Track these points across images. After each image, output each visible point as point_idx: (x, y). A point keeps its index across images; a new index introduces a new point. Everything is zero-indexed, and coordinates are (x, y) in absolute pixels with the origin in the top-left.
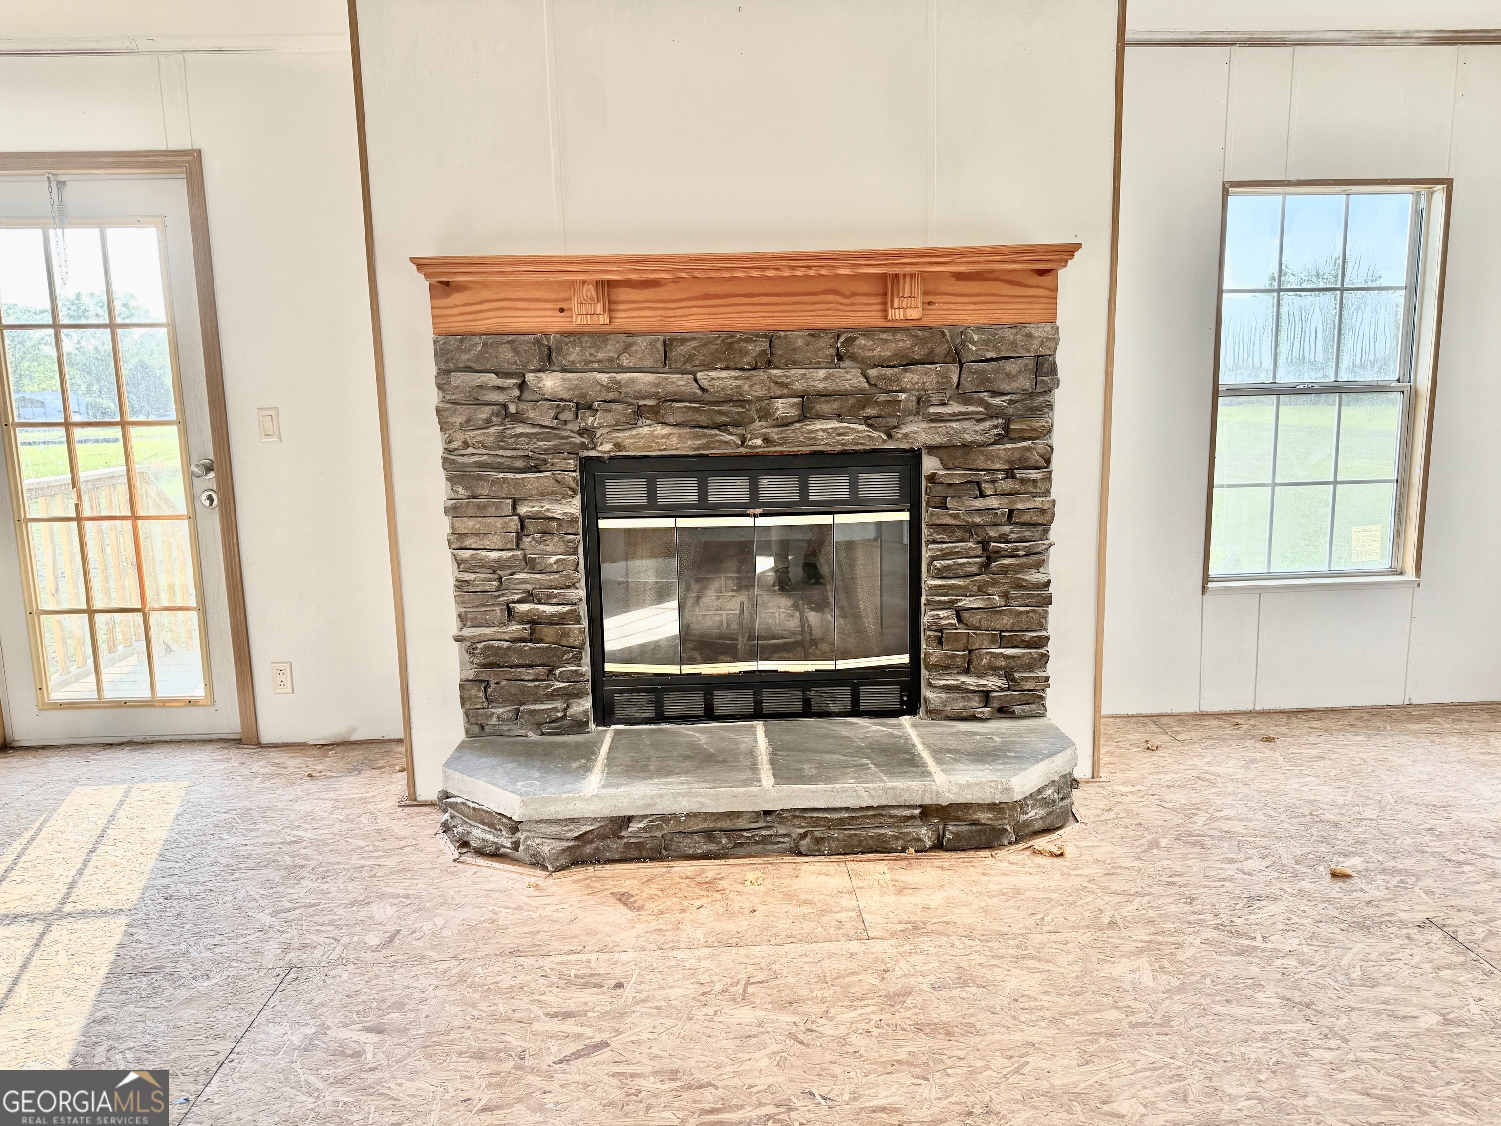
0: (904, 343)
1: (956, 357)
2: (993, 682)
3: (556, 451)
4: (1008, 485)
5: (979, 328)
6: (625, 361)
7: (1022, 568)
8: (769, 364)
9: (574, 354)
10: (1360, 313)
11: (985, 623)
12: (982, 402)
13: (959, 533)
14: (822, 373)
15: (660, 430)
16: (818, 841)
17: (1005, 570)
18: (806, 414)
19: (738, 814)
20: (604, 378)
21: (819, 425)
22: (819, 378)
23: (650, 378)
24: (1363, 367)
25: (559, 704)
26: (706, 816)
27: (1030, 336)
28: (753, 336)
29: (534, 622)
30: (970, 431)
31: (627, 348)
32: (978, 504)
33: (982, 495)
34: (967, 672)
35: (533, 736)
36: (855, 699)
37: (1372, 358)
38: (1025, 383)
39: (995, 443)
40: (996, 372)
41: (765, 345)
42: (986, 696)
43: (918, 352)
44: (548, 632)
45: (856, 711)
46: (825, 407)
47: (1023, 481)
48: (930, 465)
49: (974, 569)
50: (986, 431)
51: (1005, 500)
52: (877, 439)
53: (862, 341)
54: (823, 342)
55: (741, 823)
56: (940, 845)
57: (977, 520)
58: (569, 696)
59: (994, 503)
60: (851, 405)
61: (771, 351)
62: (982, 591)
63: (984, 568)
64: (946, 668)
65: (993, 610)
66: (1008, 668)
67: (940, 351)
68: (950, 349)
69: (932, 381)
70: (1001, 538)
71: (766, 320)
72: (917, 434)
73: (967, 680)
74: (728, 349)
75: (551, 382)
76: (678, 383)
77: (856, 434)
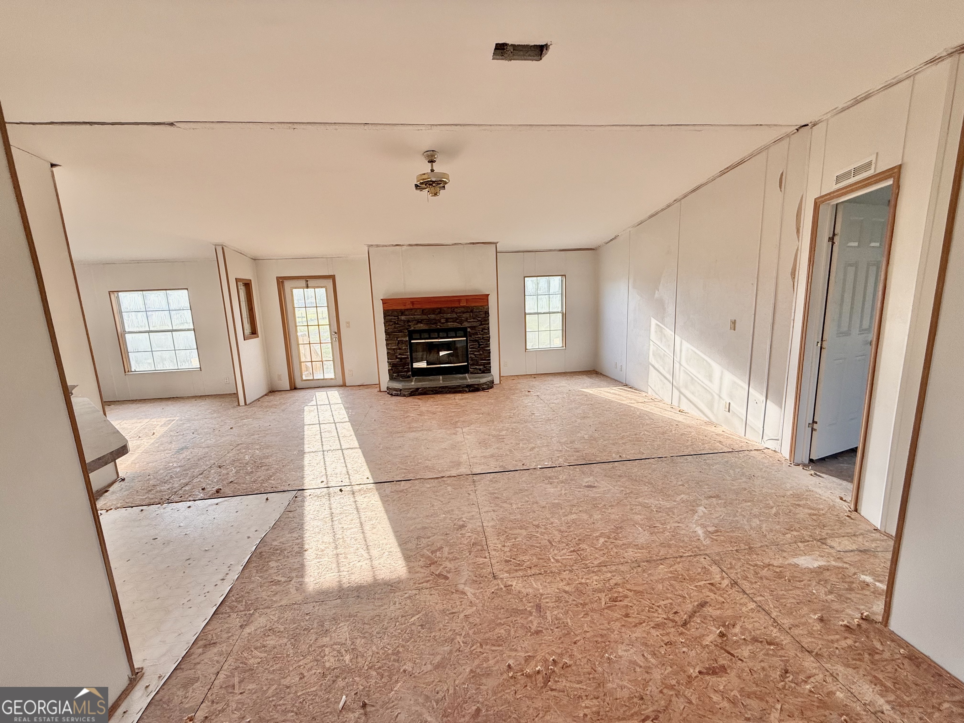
0: (463, 309)
1: (472, 311)
2: (481, 367)
3: (404, 329)
4: (482, 333)
5: (475, 306)
6: (416, 314)
7: (486, 347)
8: (440, 314)
9: (407, 313)
10: (553, 299)
11: (479, 357)
12: (477, 319)
13: (474, 341)
14: (449, 315)
15: (422, 325)
17: (482, 347)
18: (447, 322)
19: (437, 388)
20: (412, 316)
21: (449, 324)
23: (420, 316)
24: (554, 308)
25: (405, 374)
26: (431, 388)
27: (484, 308)
28: (437, 309)
29: (401, 359)
30: (475, 324)
31: (416, 311)
32: (477, 336)
34: (477, 365)
35: (401, 379)
38: (484, 316)
39: (480, 326)
40: (479, 314)
42: (480, 369)
43: (465, 311)
44: (403, 361)
45: (458, 373)
46: (450, 321)
47: (485, 332)
48: (469, 330)
49: (477, 347)
50: (478, 324)
51: (482, 335)
52: (459, 326)
53: (455, 309)
54: (449, 309)
57: (477, 339)
58: (407, 372)
59: (480, 336)
60: (455, 320)
61: (440, 311)
62: (479, 351)
63: (479, 347)
64: (473, 365)
65: (481, 354)
66: (484, 365)
67: (469, 310)
68: (471, 310)
69: (468, 316)
70: (482, 342)
71: (439, 306)
72: (466, 324)
73: (477, 367)
74: (433, 311)
75: (403, 318)
76: (425, 317)
77: (456, 325)
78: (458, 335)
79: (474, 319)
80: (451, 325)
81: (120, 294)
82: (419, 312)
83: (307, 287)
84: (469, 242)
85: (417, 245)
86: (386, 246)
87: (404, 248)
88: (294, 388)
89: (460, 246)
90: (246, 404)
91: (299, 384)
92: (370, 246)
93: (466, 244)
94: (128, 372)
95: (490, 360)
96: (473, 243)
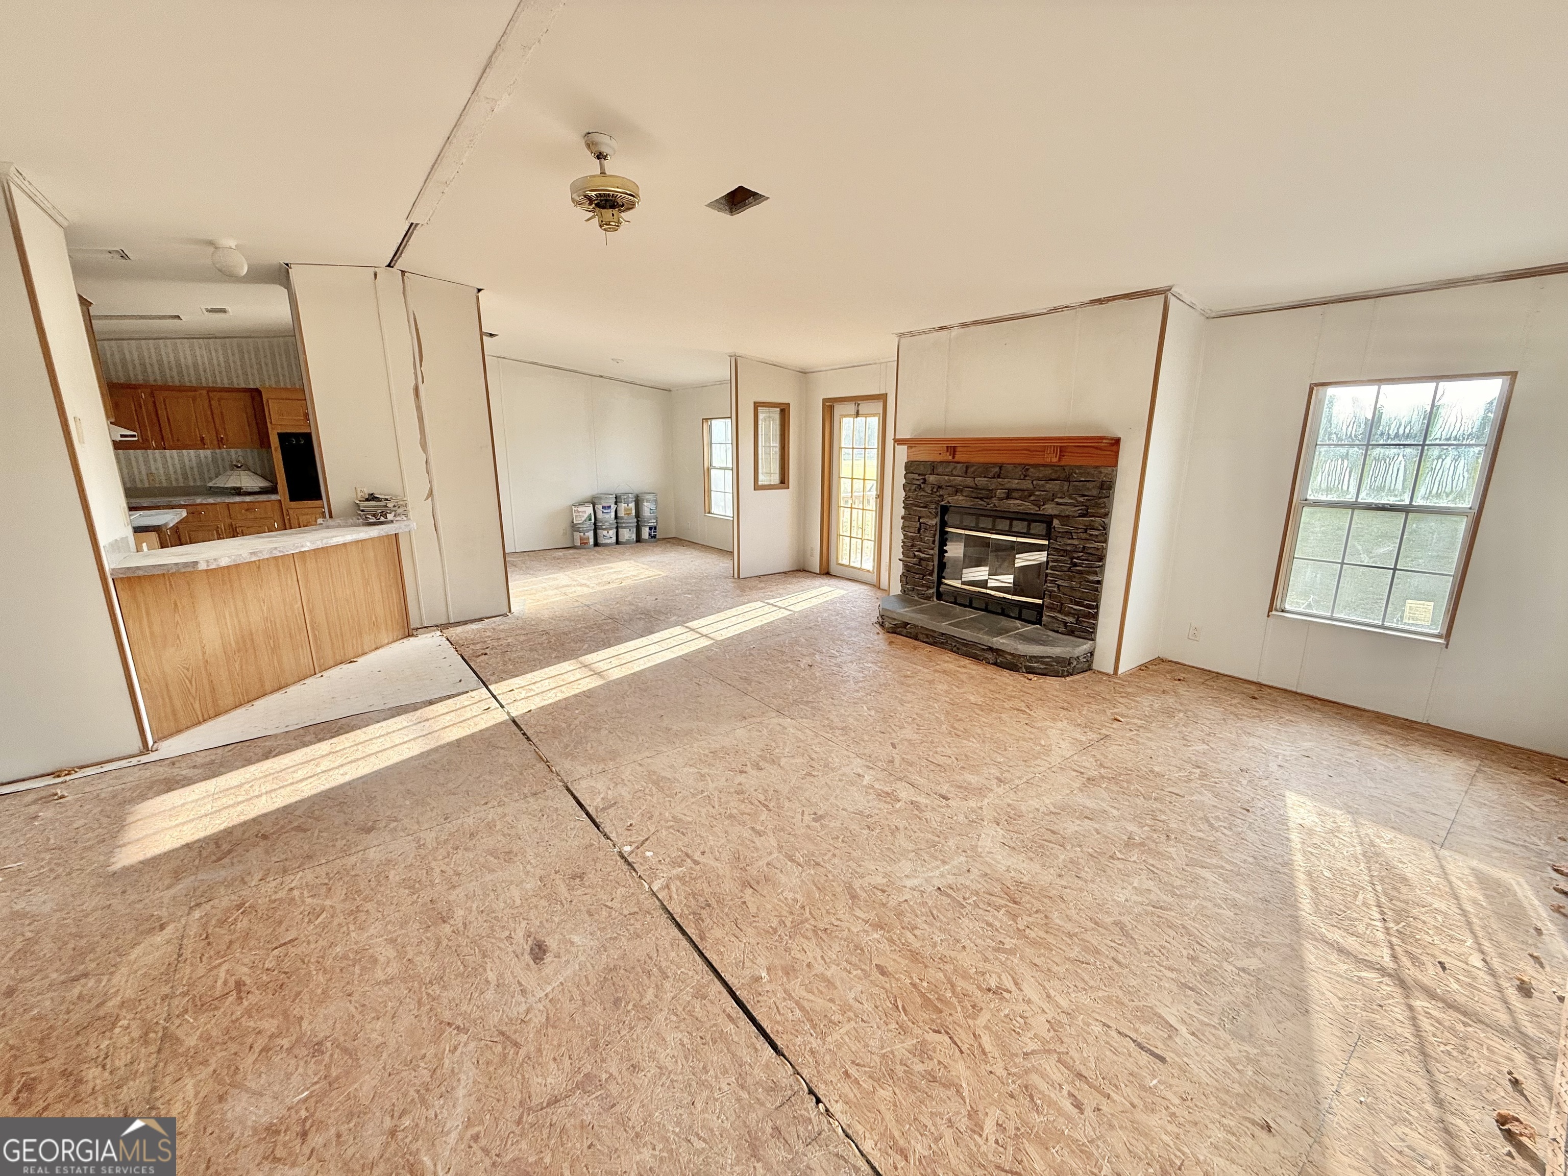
0: (1048, 471)
1: (1068, 479)
2: (1070, 619)
3: (931, 502)
4: (1084, 536)
5: (1080, 467)
6: (955, 473)
7: (1088, 573)
8: (999, 477)
9: (940, 470)
10: (1440, 460)
11: (1068, 593)
12: (1075, 499)
13: (1062, 553)
14: (1017, 481)
15: (961, 498)
16: (958, 649)
17: (1080, 572)
18: (1008, 497)
19: (935, 632)
20: (946, 478)
21: (1012, 501)
22: (1015, 484)
23: (960, 478)
24: (1438, 495)
25: (925, 589)
26: (927, 629)
27: (1100, 472)
28: (995, 465)
29: (921, 559)
30: (1069, 510)
31: (955, 468)
32: (1069, 542)
33: (1073, 538)
34: (1060, 612)
35: (916, 598)
36: (1020, 613)
37: (1448, 490)
38: (1095, 492)
39: (1079, 516)
40: (1083, 486)
41: (997, 469)
42: (1065, 624)
43: (1054, 476)
44: (924, 563)
45: (1019, 618)
46: (1015, 494)
47: (1091, 535)
48: (1056, 522)
49: (1066, 569)
50: (1075, 511)
51: (1082, 542)
52: (1033, 509)
53: (1032, 470)
54: (1020, 468)
55: (936, 635)
56: (995, 664)
57: (1069, 548)
58: (929, 588)
59: (1076, 542)
60: (1026, 495)
61: (1000, 471)
62: (1070, 579)
63: (1069, 570)
64: (1051, 608)
65: (1072, 588)
66: (1077, 615)
67: (1063, 476)
68: (1065, 476)
69: (1057, 488)
70: (1078, 558)
71: (1000, 459)
72: (1050, 509)
73: (1059, 615)
74: (984, 469)
75: (932, 479)
76: (969, 481)
77: (1027, 506)
78: (1032, 531)
79: (1071, 498)
80: (1014, 505)
81: (713, 421)
82: (960, 469)
83: (857, 414)
84: (1087, 299)
85: (976, 323)
86: (924, 332)
87: (955, 332)
88: (826, 572)
89: (1066, 313)
90: (739, 577)
91: (834, 569)
92: (901, 335)
93: (1082, 305)
94: (709, 513)
95: (1097, 607)
96: (1100, 301)
